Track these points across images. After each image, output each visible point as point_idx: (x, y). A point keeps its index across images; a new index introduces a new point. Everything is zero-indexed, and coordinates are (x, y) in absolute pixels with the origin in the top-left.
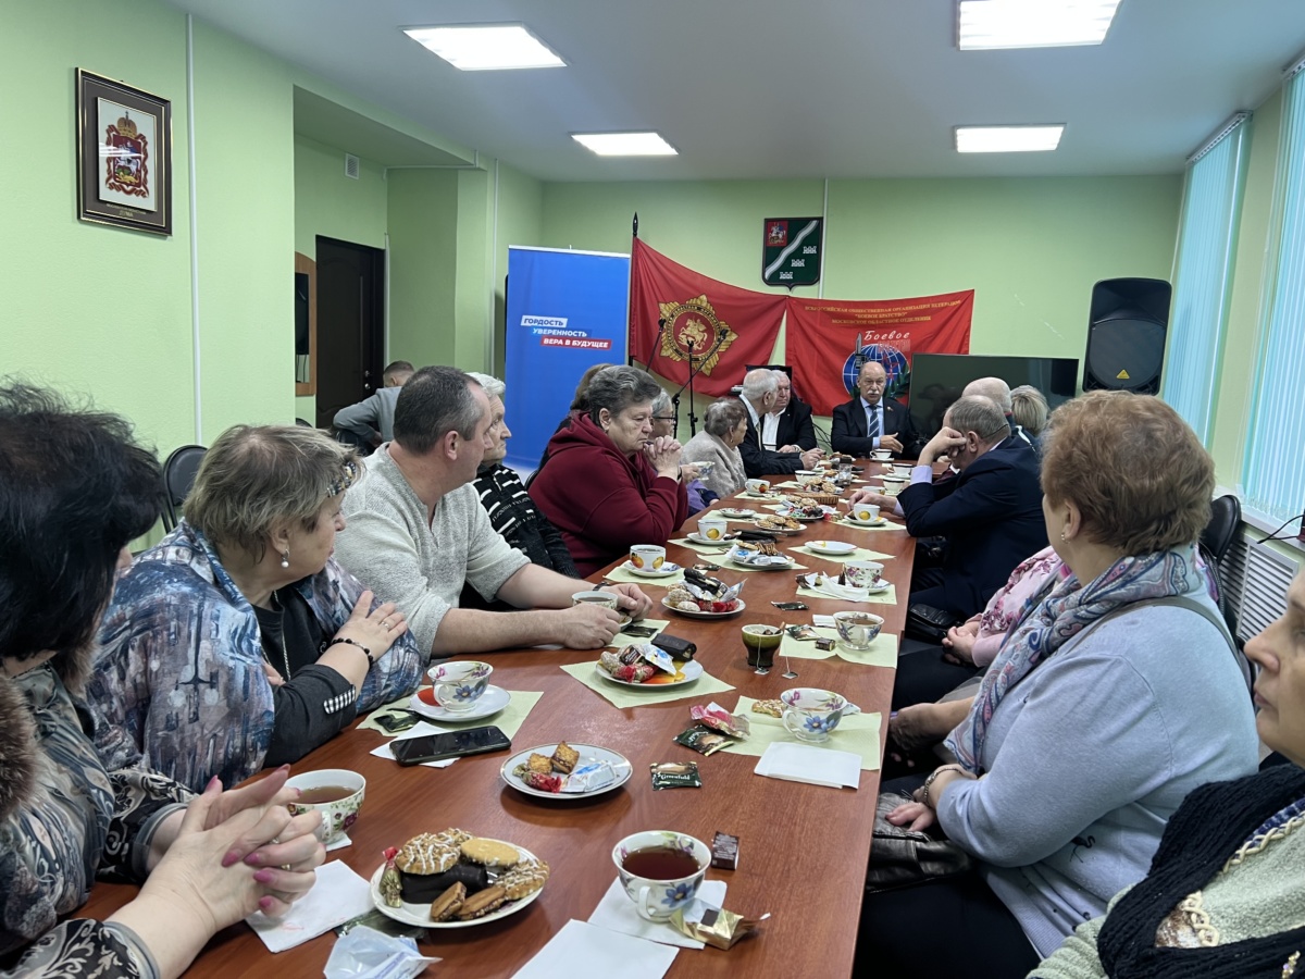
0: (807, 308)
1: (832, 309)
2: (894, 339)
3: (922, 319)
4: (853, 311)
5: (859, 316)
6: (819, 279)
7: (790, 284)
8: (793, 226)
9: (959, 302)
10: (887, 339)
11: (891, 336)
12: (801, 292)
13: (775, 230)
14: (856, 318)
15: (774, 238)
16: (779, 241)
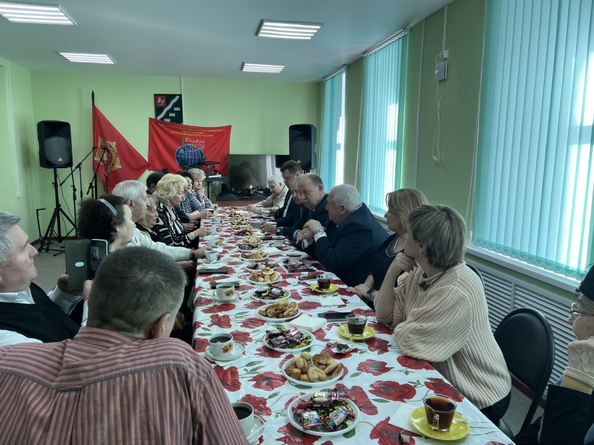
2: (198, 143)
3: (210, 136)
8: (168, 98)
9: (226, 130)
10: (195, 143)
11: (197, 142)
13: (160, 100)
15: (159, 103)
16: (162, 105)
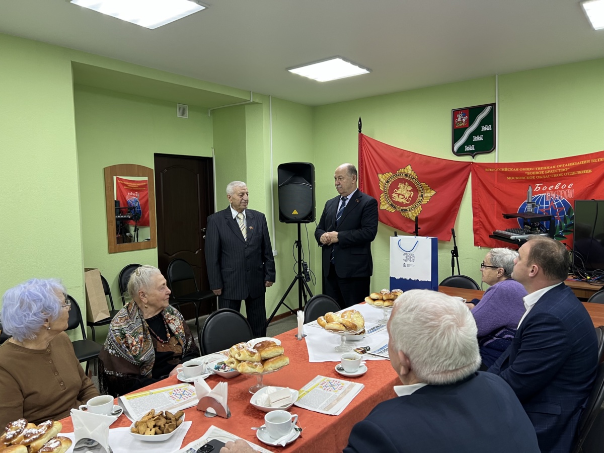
0: (487, 170)
1: (506, 169)
2: (560, 189)
3: (584, 172)
4: (523, 169)
5: (528, 174)
6: (495, 148)
7: (472, 154)
8: (472, 112)
10: (553, 190)
11: (557, 187)
12: (481, 159)
13: (460, 116)
14: (526, 175)
15: (459, 122)
16: (463, 124)
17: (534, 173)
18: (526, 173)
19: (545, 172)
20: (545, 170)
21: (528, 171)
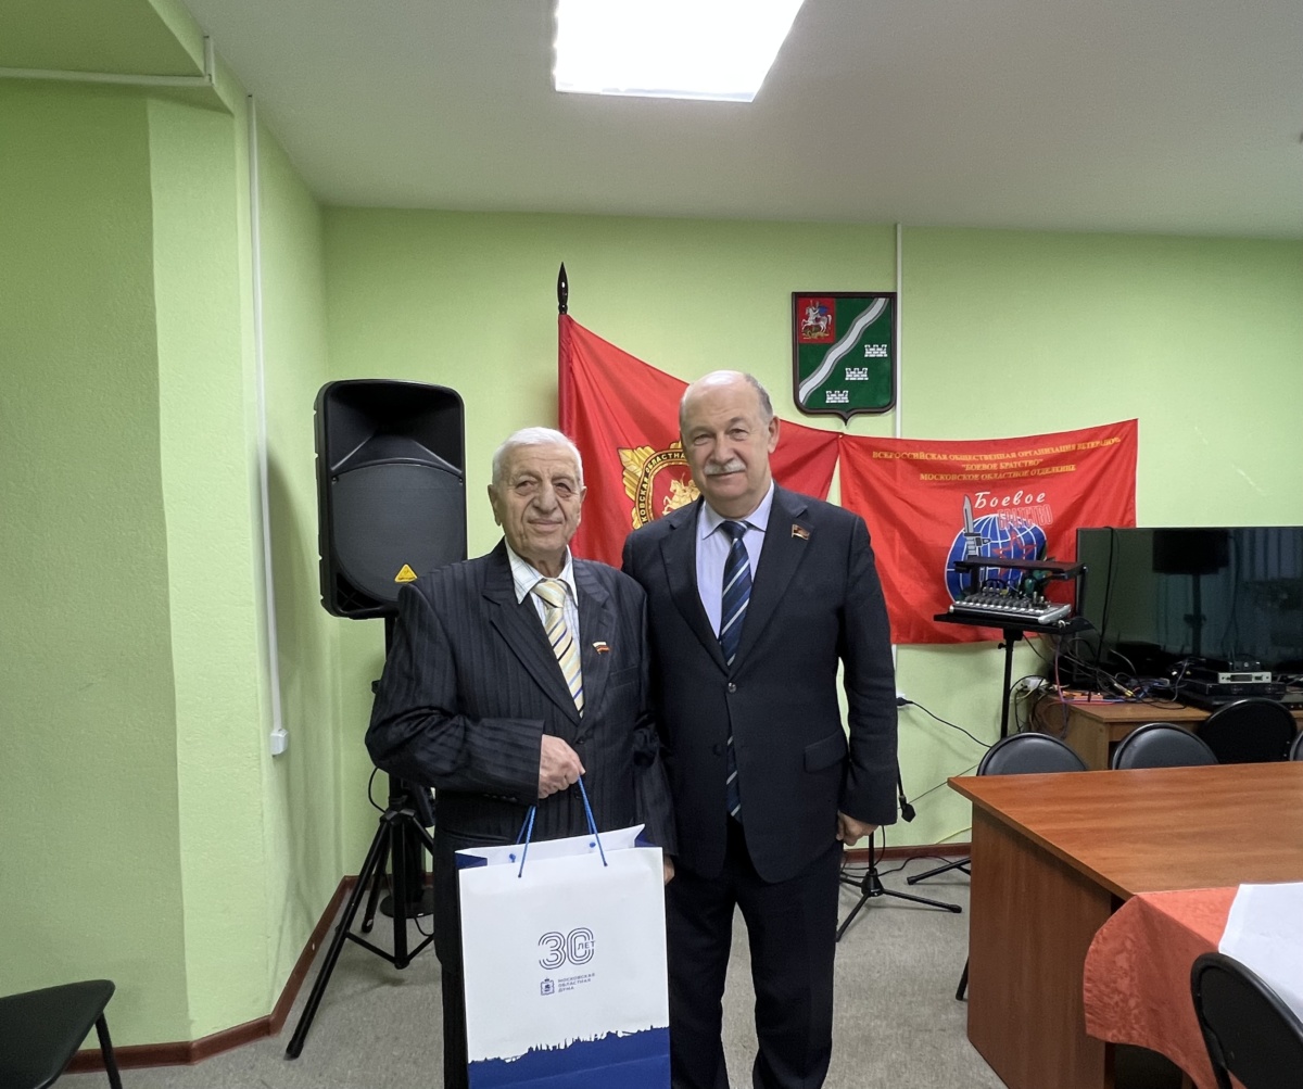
0: (876, 455)
3: (1063, 469)
4: (956, 457)
5: (968, 467)
9: (1116, 440)
10: (1011, 506)
11: (1016, 500)
12: (864, 426)
13: (812, 313)
14: (962, 471)
15: (810, 327)
16: (821, 334)
17: (978, 467)
18: (964, 466)
19: (998, 466)
20: (998, 461)
21: (965, 462)
